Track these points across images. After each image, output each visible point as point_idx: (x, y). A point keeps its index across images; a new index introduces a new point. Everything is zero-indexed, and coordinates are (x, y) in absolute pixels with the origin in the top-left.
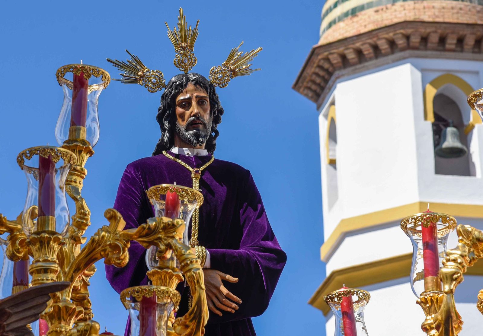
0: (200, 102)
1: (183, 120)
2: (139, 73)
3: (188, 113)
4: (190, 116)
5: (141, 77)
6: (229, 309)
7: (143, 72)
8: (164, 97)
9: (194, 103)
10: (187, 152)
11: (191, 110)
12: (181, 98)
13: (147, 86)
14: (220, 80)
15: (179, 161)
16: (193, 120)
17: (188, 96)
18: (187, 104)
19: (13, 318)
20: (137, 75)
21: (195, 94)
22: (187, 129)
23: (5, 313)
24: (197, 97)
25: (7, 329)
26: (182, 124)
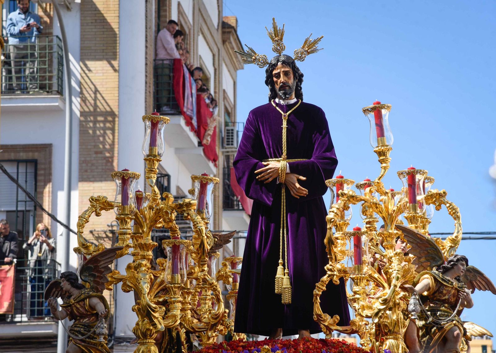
0: (286, 74)
1: (277, 85)
2: (253, 58)
3: (279, 81)
4: (280, 83)
5: (254, 59)
6: (302, 195)
7: (255, 57)
8: (267, 71)
9: (282, 75)
10: (282, 102)
11: (280, 79)
12: (274, 72)
13: (258, 64)
14: (300, 57)
15: (277, 108)
16: (282, 85)
17: (279, 71)
18: (278, 76)
19: (102, 263)
20: (252, 58)
21: (283, 70)
22: (280, 90)
23: (98, 260)
24: (283, 72)
25: (100, 267)
26: (277, 87)
